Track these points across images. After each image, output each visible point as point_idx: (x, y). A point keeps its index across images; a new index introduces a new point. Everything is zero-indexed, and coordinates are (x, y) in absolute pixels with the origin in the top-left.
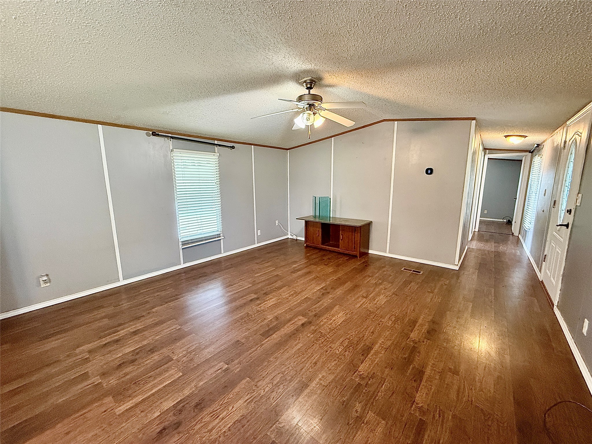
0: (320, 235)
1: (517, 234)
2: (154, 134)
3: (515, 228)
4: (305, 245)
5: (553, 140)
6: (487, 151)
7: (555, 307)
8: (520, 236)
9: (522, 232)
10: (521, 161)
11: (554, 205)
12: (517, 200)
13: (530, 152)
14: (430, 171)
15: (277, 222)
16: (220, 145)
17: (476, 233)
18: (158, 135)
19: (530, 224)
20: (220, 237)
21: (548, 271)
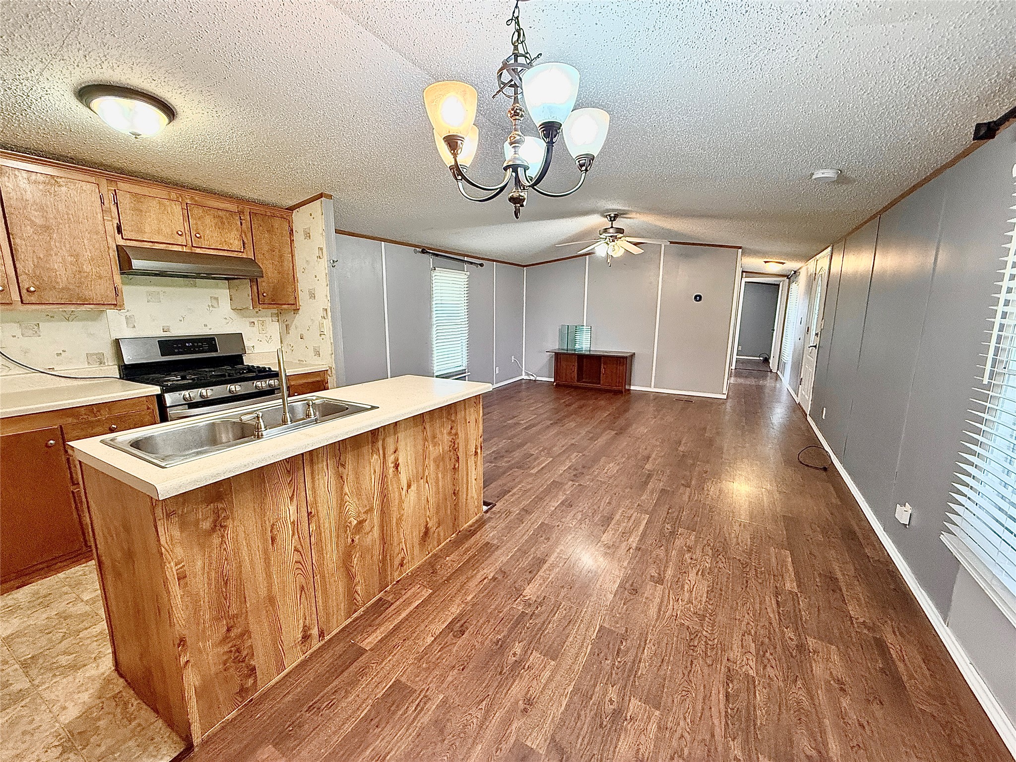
0: (576, 370)
1: (774, 371)
2: (424, 251)
3: (773, 364)
4: (555, 384)
5: (807, 269)
6: (744, 274)
7: (808, 415)
8: (778, 372)
9: (781, 367)
10: (779, 285)
11: (808, 331)
12: (775, 332)
13: (787, 276)
14: (698, 298)
15: (513, 357)
16: (471, 263)
17: (733, 371)
18: (427, 252)
19: (788, 357)
20: (465, 373)
21: (803, 392)
